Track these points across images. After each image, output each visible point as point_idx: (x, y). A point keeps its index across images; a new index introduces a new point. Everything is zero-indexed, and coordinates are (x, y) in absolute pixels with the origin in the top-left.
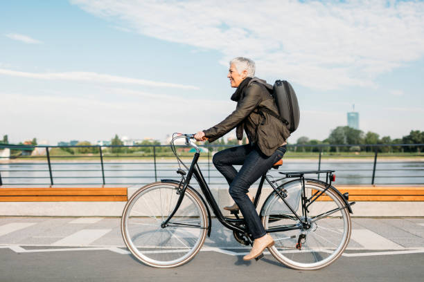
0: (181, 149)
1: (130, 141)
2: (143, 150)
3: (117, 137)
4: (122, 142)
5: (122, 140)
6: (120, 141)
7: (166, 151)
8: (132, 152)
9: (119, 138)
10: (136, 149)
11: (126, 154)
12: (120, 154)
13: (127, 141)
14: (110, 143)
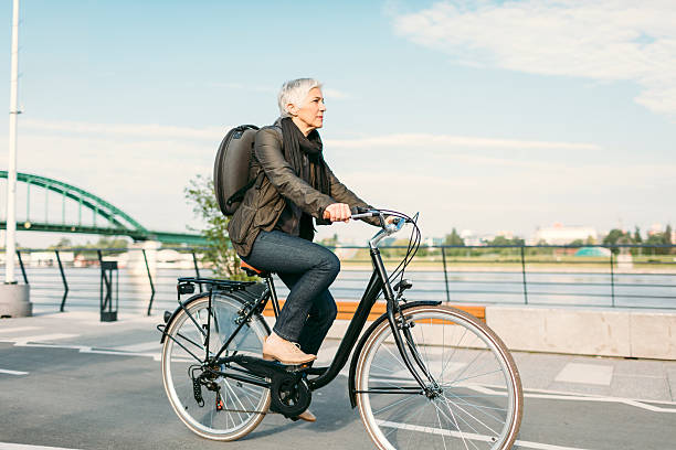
0: (562, 250)
1: (475, 237)
2: (496, 252)
3: (454, 232)
4: (462, 240)
5: (462, 237)
6: (458, 237)
7: (534, 253)
8: (478, 255)
9: (458, 233)
10: (486, 250)
11: (468, 258)
12: (459, 258)
13: (469, 237)
14: (444, 241)
